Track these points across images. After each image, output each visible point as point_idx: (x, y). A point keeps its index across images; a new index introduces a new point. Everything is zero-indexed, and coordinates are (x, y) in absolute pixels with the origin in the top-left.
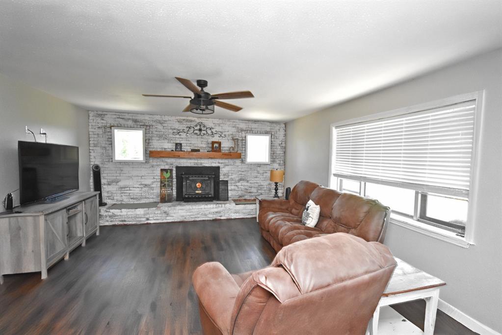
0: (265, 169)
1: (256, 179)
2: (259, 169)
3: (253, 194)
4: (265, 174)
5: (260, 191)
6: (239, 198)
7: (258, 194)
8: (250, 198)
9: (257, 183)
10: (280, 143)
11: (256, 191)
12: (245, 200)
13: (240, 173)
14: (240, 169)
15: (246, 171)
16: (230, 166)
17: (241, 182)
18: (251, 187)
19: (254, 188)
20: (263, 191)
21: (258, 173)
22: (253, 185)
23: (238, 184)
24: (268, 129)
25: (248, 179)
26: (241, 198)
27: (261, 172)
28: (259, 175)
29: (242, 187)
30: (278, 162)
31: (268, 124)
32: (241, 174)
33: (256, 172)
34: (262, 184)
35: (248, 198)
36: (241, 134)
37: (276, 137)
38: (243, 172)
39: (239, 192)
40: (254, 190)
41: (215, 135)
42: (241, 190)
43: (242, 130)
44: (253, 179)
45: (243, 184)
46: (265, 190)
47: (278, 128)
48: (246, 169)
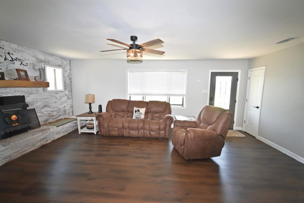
0: (61, 95)
1: (56, 104)
2: (57, 95)
3: (54, 117)
4: (61, 99)
5: (59, 114)
6: (44, 123)
7: (58, 116)
8: (53, 121)
9: (56, 107)
10: (68, 75)
11: (56, 114)
12: (49, 123)
13: (43, 100)
14: (43, 97)
15: (47, 98)
16: (33, 95)
17: (45, 108)
18: (53, 111)
19: (55, 111)
20: (61, 113)
21: (56, 98)
22: (53, 109)
23: (42, 110)
24: (60, 63)
25: (50, 105)
26: (46, 123)
27: (58, 98)
28: (57, 100)
29: (46, 112)
30: (68, 89)
31: (60, 59)
32: (44, 102)
33: (55, 98)
34: (60, 107)
35: (51, 121)
36: (40, 64)
37: (65, 70)
38: (46, 99)
39: (44, 118)
40: (55, 113)
41: (15, 62)
42: (46, 116)
43: (41, 61)
44: (53, 104)
45: (47, 110)
46: (62, 112)
47: (65, 63)
48: (48, 97)
